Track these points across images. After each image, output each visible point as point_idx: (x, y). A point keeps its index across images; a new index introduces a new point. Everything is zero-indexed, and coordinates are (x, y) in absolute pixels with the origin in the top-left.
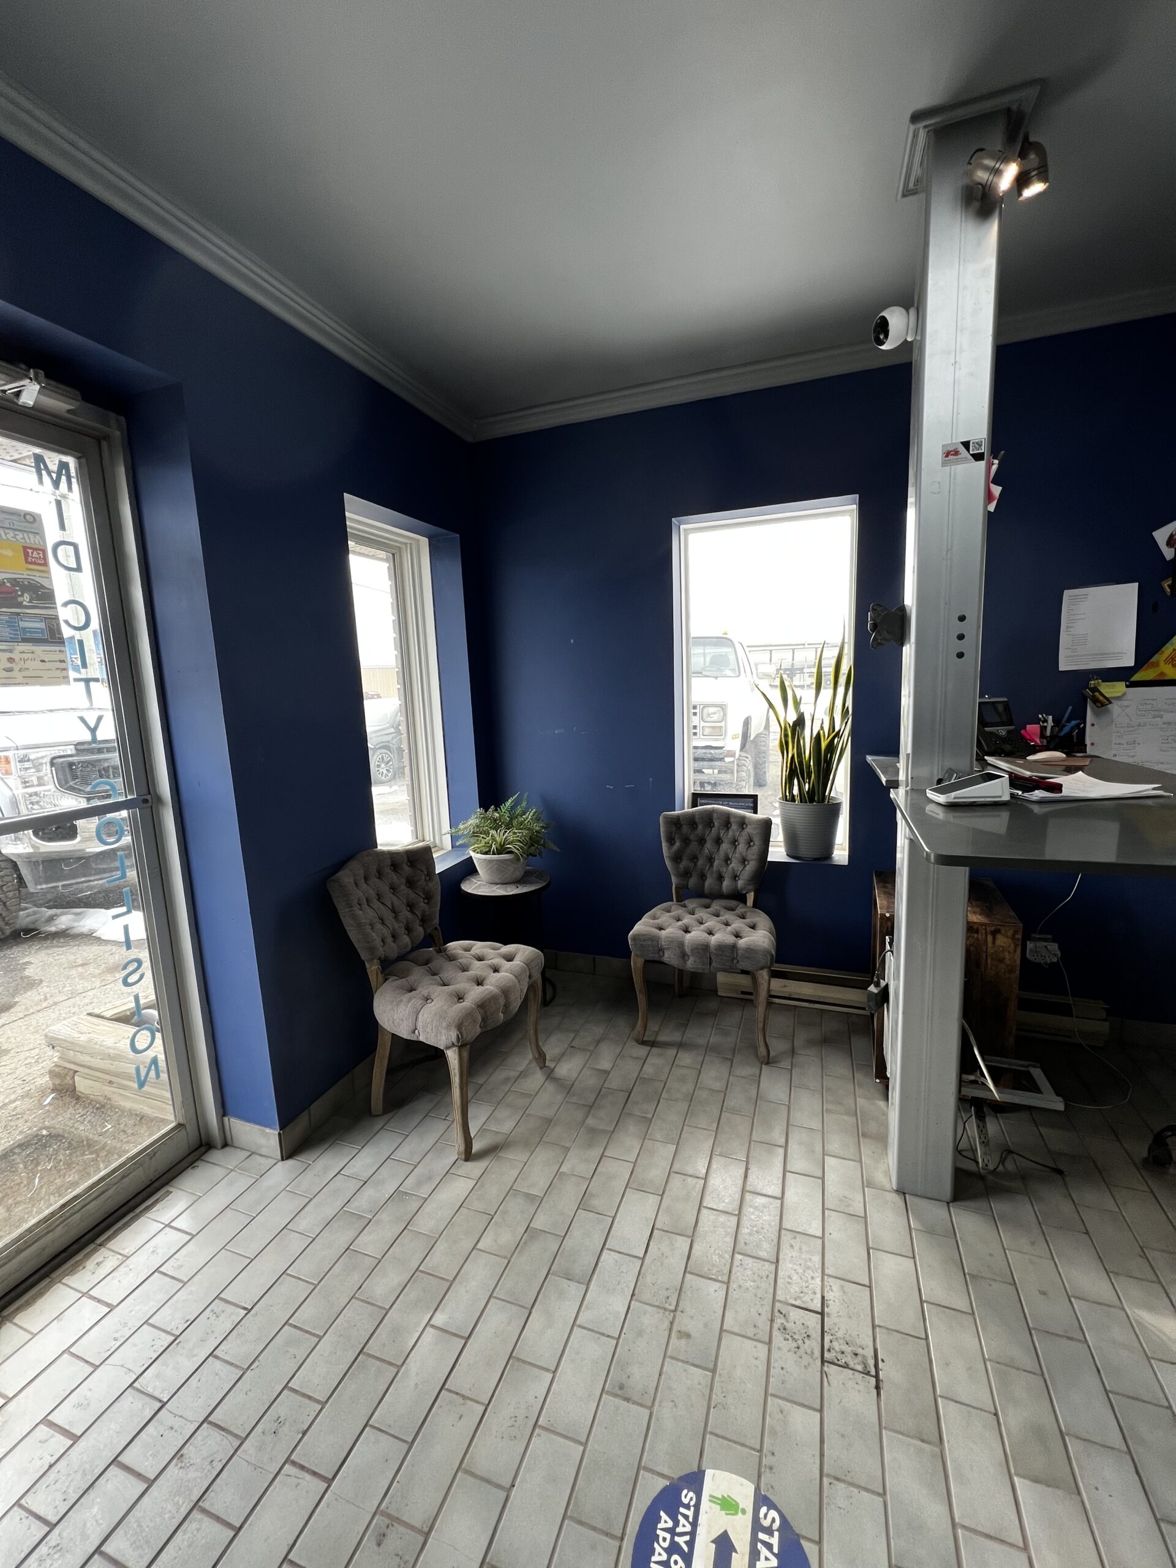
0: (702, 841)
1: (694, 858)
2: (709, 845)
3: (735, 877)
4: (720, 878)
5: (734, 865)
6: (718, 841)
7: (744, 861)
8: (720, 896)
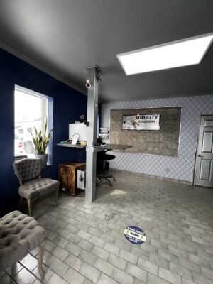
0: (25, 167)
1: (25, 172)
2: (28, 168)
3: (36, 173)
4: (32, 174)
5: (35, 171)
6: (29, 166)
7: (37, 169)
8: (34, 179)
